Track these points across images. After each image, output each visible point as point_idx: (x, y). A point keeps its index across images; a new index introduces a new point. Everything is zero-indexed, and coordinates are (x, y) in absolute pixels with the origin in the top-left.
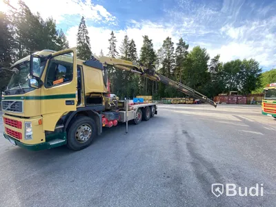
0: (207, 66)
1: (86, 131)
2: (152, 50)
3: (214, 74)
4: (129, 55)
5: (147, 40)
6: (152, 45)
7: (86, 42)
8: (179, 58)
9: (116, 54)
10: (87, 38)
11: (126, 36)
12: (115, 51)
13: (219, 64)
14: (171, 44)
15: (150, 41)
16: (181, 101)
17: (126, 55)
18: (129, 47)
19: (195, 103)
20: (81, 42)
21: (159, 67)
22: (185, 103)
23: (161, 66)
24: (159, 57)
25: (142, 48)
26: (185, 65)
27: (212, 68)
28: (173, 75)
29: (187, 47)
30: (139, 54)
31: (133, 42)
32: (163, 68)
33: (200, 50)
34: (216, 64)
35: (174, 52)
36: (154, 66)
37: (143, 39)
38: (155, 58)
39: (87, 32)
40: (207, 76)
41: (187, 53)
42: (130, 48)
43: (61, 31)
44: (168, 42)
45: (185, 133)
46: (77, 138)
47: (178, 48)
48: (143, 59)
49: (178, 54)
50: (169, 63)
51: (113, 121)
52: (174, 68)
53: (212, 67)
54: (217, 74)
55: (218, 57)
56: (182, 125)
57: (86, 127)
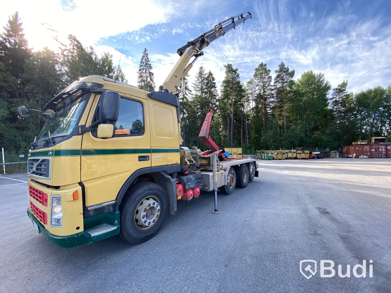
0: (327, 100)
1: (152, 208)
2: (239, 82)
3: (340, 112)
4: (206, 93)
5: (230, 69)
6: (238, 76)
7: (149, 79)
8: (280, 92)
9: (187, 92)
10: (151, 74)
11: (201, 68)
12: (186, 88)
13: (348, 96)
14: (267, 72)
15: (235, 71)
16: (290, 155)
17: (202, 92)
18: (206, 81)
19: (314, 158)
20: (143, 81)
21: (250, 106)
22: (296, 158)
23: (253, 104)
24: (250, 91)
25: (224, 82)
26: (291, 100)
27: (336, 103)
28: (273, 115)
29: (292, 74)
30: (219, 90)
31: (210, 74)
32: (257, 107)
33: (313, 77)
34: (342, 95)
35: (272, 83)
36: (242, 105)
37: (225, 70)
38: (243, 94)
39: (151, 67)
40: (328, 116)
41: (292, 83)
42: (207, 83)
43: (119, 68)
44: (262, 71)
45: (325, 212)
46: (137, 221)
47: (278, 76)
48: (226, 95)
49: (279, 85)
50: (265, 100)
51: (193, 189)
52: (272, 105)
53: (336, 101)
54: (346, 112)
55: (344, 85)
56: (312, 197)
57: (151, 201)
